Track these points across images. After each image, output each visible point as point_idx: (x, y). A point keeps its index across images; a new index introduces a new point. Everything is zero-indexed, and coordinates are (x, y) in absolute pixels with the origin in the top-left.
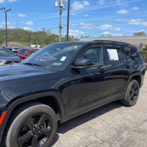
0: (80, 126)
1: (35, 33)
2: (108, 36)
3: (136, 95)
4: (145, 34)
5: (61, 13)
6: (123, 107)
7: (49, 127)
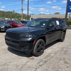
0: (49, 48)
1: (7, 12)
2: (43, 14)
3: (64, 38)
4: (59, 13)
5: (22, 3)
6: (60, 42)
7: (43, 47)
